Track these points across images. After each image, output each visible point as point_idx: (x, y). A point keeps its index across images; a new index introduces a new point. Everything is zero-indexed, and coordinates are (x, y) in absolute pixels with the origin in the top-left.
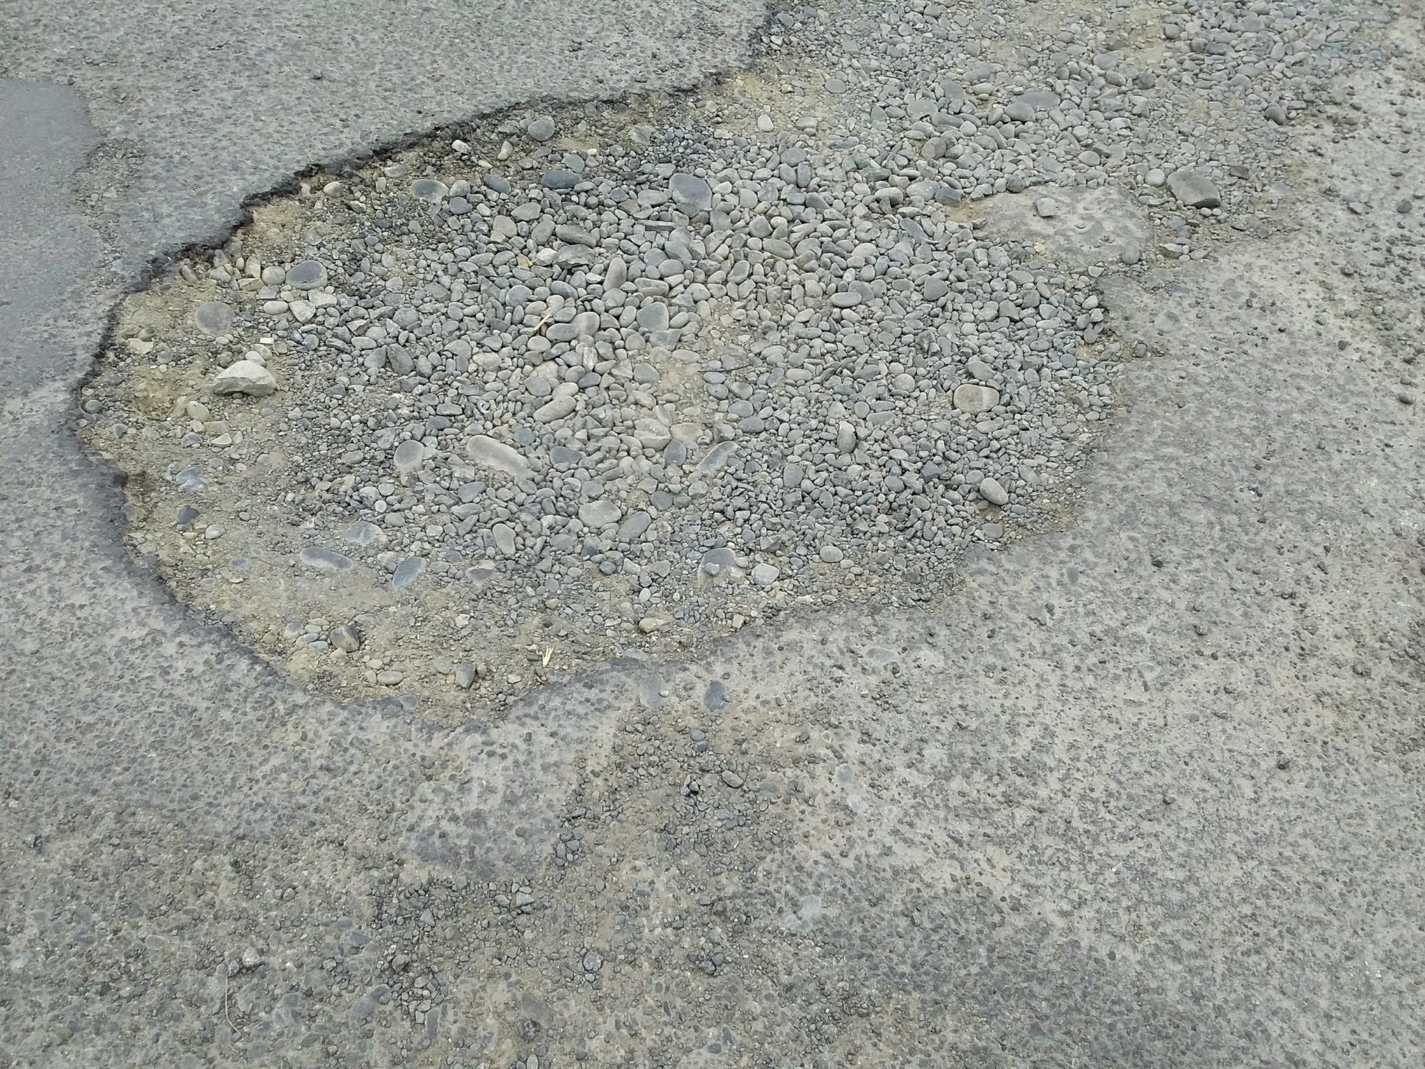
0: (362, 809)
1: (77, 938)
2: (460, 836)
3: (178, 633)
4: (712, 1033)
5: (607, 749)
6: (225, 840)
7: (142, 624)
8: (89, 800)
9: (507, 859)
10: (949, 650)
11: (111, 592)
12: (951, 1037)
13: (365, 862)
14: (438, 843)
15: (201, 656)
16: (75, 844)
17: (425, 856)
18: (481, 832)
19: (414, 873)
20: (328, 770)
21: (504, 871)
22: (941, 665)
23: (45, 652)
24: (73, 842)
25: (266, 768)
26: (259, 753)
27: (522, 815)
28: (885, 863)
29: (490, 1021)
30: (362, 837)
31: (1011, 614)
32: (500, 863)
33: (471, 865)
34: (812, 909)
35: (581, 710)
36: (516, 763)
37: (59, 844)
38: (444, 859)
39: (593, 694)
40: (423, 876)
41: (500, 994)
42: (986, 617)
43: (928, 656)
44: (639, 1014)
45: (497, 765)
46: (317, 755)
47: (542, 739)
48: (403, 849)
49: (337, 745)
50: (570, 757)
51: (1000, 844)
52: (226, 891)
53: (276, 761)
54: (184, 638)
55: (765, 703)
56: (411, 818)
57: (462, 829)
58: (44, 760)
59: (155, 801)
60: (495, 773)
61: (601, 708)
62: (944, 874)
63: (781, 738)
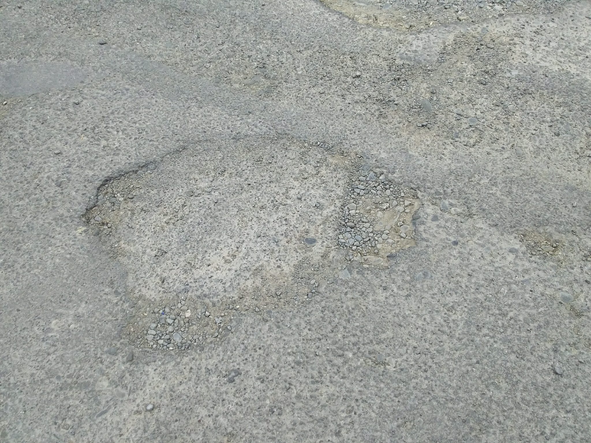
0: (383, 49)
1: (314, 69)
2: (412, 55)
3: (328, 12)
4: (485, 96)
5: (452, 40)
6: (348, 53)
7: (319, 10)
8: (312, 44)
9: (425, 60)
10: (559, 23)
11: (309, 3)
12: (556, 100)
13: (385, 59)
14: (405, 56)
15: (335, 17)
16: (310, 52)
17: (402, 59)
18: (417, 54)
19: (398, 62)
20: (373, 40)
21: (424, 63)
22: (556, 26)
23: (295, 14)
24: (309, 52)
25: (357, 39)
26: (354, 37)
27: (428, 52)
28: (538, 65)
29: (423, 90)
30: (384, 54)
31: (580, 16)
32: (423, 61)
33: (414, 61)
34: (515, 73)
35: (443, 32)
36: (426, 42)
37: (305, 52)
38: (407, 59)
39: (447, 29)
40: (401, 63)
41: (425, 85)
42: (571, 16)
43: (551, 24)
44: (464, 91)
45: (420, 41)
46: (370, 37)
47: (432, 37)
48: (396, 57)
49: (374, 35)
50: (441, 41)
51: (573, 63)
52: (349, 63)
53: (358, 38)
54: (330, 13)
55: (500, 32)
56: (397, 51)
57: (412, 53)
58: (299, 35)
59: (329, 44)
60: (420, 43)
61: (450, 32)
62: (556, 68)
63: (505, 39)
